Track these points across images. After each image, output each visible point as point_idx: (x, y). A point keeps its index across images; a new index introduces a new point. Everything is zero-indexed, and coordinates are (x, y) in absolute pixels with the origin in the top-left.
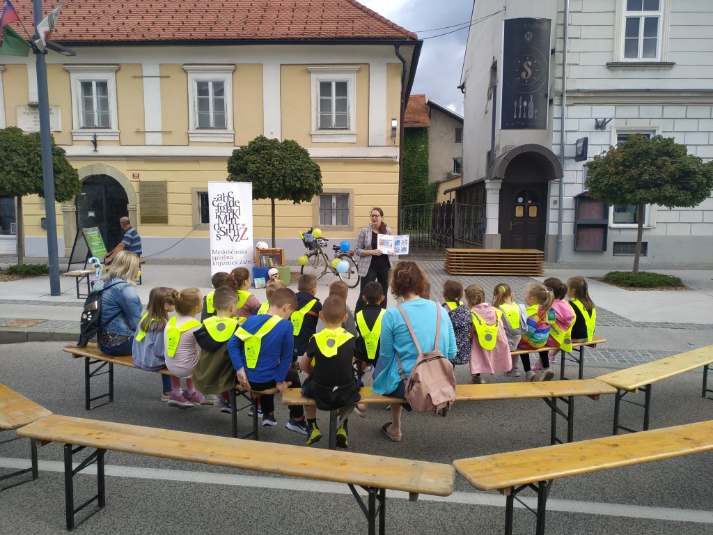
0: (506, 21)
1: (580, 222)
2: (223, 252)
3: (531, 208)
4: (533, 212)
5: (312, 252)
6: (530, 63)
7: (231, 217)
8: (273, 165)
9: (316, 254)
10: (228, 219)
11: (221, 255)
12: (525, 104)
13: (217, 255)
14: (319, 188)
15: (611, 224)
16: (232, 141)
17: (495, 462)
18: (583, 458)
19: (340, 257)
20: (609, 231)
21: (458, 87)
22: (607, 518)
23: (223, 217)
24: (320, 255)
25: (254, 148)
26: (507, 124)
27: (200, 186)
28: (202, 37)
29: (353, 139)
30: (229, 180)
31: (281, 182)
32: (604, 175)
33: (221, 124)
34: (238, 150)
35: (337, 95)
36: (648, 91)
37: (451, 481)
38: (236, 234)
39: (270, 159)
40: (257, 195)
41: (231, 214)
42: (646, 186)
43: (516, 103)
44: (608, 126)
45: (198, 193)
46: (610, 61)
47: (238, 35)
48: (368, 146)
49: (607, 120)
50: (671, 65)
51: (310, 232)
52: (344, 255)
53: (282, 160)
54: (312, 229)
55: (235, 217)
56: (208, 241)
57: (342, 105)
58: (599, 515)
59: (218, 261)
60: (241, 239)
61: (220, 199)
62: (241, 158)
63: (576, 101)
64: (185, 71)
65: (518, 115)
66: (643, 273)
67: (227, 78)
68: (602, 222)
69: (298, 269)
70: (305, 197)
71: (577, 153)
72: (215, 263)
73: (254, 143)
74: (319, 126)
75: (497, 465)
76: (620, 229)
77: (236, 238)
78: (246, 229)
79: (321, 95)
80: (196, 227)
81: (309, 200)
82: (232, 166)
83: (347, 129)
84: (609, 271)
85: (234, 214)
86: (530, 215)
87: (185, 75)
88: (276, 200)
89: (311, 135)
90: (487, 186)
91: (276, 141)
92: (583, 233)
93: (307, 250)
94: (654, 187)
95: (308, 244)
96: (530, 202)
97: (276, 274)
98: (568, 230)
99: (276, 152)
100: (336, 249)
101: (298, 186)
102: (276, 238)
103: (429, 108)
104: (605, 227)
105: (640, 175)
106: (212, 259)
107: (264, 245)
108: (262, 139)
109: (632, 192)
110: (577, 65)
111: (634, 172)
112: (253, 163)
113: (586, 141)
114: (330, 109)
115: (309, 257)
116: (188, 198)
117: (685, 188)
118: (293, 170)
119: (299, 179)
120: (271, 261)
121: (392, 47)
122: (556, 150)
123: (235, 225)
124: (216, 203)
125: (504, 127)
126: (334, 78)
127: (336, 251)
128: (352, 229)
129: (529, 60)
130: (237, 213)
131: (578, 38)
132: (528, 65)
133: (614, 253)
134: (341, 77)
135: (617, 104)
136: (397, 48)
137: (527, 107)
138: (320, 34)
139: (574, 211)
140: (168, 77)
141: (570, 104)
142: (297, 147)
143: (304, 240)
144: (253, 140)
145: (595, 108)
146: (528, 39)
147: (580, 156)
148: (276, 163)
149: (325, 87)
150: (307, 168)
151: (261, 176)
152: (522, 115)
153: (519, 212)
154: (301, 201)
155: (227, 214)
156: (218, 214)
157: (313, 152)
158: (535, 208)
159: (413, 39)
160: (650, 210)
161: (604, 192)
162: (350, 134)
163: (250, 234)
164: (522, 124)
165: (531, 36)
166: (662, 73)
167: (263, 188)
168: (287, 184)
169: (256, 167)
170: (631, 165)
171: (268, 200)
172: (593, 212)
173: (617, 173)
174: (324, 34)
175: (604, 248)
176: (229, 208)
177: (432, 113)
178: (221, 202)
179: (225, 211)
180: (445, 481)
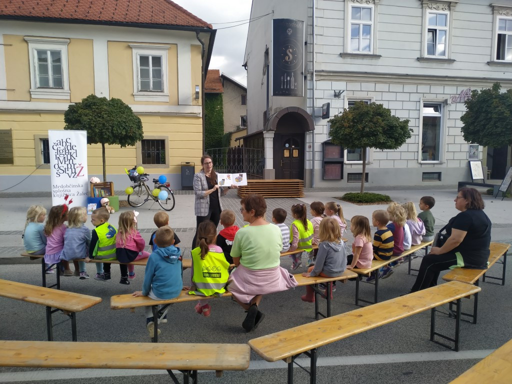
0: (274, 20)
1: (325, 160)
2: (62, 186)
3: (294, 150)
4: (296, 153)
5: (136, 184)
6: (291, 50)
7: (69, 158)
8: (103, 118)
9: (140, 186)
10: (66, 160)
11: (61, 189)
12: (289, 78)
13: (57, 189)
14: (141, 135)
15: (346, 161)
16: (69, 98)
17: (279, 338)
18: (340, 328)
19: (159, 188)
20: (345, 166)
21: (243, 66)
22: (356, 366)
23: (62, 159)
24: (143, 187)
25: (87, 104)
26: (277, 92)
27: (42, 134)
28: (41, 15)
29: (166, 99)
30: (65, 129)
31: (110, 131)
32: (341, 128)
33: (59, 84)
34: (73, 106)
35: (153, 66)
36: (366, 73)
37: (248, 357)
38: (73, 171)
39: (100, 113)
40: (90, 140)
41: (69, 156)
42: (368, 135)
43: (282, 78)
44: (342, 95)
45: (41, 139)
46: (342, 52)
47: (72, 15)
48: (178, 105)
49: (341, 92)
50: (379, 56)
51: (135, 169)
52: (162, 186)
53: (110, 114)
54: (136, 167)
55: (72, 158)
56: (49, 178)
57: (158, 74)
58: (350, 366)
59: (58, 193)
60: (78, 175)
61: (58, 144)
62: (76, 112)
63: (322, 78)
64: (26, 42)
65: (284, 86)
66: (367, 193)
67: (63, 49)
68: (340, 160)
69: (125, 198)
70: (130, 141)
71: (323, 113)
72: (56, 196)
73: (86, 100)
74: (140, 89)
75: (281, 340)
76: (351, 164)
77: (73, 175)
78: (82, 167)
79: (141, 66)
80: (39, 167)
81: (133, 145)
82: (68, 118)
83: (162, 92)
84: (346, 193)
85: (71, 156)
86: (294, 156)
87: (26, 44)
88: (106, 145)
89: (134, 95)
90: (265, 136)
91: (104, 99)
92: (328, 167)
93: (132, 183)
94: (372, 136)
95: (133, 178)
96: (293, 147)
97: (107, 202)
98: (318, 166)
99: (105, 107)
100: (155, 181)
101: (124, 133)
102: (107, 174)
103: (222, 80)
104: (342, 163)
105: (363, 128)
106: (53, 192)
107: (97, 180)
108: (93, 97)
109: (359, 139)
110: (321, 53)
111: (360, 127)
112: (86, 116)
113: (328, 105)
114: (148, 77)
115: (134, 188)
116: (31, 144)
117: (390, 137)
118: (119, 122)
119: (124, 128)
120: (103, 192)
121: (194, 33)
122: (309, 111)
123: (73, 165)
124: (55, 147)
125: (275, 94)
126: (151, 53)
127: (156, 183)
128: (168, 167)
129: (291, 48)
130: (74, 155)
131: (322, 35)
132: (290, 51)
133: (348, 181)
134: (156, 53)
135: (347, 81)
136: (197, 34)
137: (290, 80)
138: (138, 19)
139: (322, 153)
140: (11, 45)
141: (318, 79)
142: (122, 104)
143: (129, 176)
144: (85, 97)
145: (334, 83)
146: (289, 34)
147: (325, 115)
148: (105, 116)
149: (144, 60)
150: (131, 120)
151: (93, 125)
152: (287, 86)
153: (287, 154)
154: (127, 145)
155: (65, 156)
156: (58, 156)
157: (135, 108)
158: (297, 151)
159: (210, 28)
160: (369, 152)
161: (341, 139)
162: (164, 96)
163: (85, 172)
164: (287, 92)
165: (291, 32)
166: (374, 61)
167: (95, 135)
168: (114, 132)
169: (89, 119)
170: (358, 122)
171: (100, 145)
172: (334, 153)
173: (349, 127)
174: (141, 20)
175: (342, 178)
176: (67, 151)
177: (225, 84)
178: (60, 146)
179: (64, 153)
180: (244, 358)
